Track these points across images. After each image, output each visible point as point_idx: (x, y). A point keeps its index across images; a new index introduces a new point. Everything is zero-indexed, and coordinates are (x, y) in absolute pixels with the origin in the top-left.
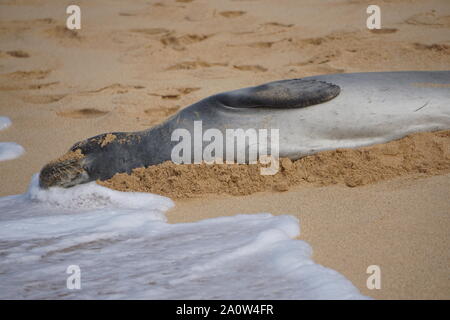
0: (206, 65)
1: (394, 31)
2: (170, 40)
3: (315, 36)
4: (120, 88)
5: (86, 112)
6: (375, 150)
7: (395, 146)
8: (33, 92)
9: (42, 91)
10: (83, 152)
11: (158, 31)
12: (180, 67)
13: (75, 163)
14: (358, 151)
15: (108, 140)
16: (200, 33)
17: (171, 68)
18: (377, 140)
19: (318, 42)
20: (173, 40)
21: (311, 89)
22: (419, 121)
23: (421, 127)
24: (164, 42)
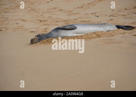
0: (48, 25)
1: (77, 19)
2: (41, 21)
3: (65, 20)
4: (36, 28)
5: (32, 32)
6: (82, 36)
7: (85, 35)
8: (22, 29)
9: (23, 29)
10: (37, 37)
11: (39, 20)
12: (45, 25)
13: (36, 38)
14: (80, 36)
15: (41, 35)
16: (46, 20)
17: (43, 25)
18: (83, 34)
19: (66, 21)
20: (42, 21)
21: (73, 27)
22: (89, 31)
23: (89, 32)
24: (40, 21)
